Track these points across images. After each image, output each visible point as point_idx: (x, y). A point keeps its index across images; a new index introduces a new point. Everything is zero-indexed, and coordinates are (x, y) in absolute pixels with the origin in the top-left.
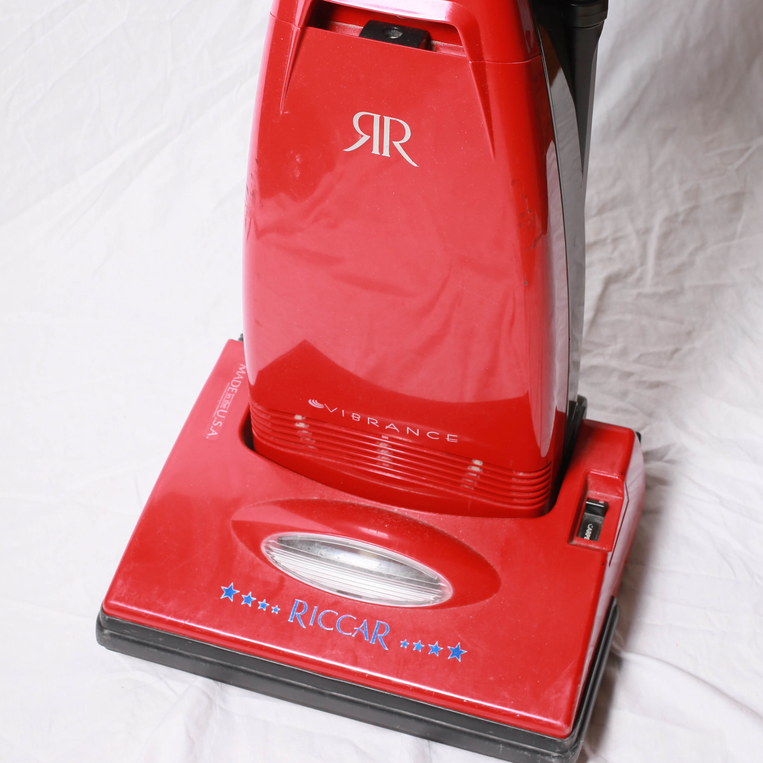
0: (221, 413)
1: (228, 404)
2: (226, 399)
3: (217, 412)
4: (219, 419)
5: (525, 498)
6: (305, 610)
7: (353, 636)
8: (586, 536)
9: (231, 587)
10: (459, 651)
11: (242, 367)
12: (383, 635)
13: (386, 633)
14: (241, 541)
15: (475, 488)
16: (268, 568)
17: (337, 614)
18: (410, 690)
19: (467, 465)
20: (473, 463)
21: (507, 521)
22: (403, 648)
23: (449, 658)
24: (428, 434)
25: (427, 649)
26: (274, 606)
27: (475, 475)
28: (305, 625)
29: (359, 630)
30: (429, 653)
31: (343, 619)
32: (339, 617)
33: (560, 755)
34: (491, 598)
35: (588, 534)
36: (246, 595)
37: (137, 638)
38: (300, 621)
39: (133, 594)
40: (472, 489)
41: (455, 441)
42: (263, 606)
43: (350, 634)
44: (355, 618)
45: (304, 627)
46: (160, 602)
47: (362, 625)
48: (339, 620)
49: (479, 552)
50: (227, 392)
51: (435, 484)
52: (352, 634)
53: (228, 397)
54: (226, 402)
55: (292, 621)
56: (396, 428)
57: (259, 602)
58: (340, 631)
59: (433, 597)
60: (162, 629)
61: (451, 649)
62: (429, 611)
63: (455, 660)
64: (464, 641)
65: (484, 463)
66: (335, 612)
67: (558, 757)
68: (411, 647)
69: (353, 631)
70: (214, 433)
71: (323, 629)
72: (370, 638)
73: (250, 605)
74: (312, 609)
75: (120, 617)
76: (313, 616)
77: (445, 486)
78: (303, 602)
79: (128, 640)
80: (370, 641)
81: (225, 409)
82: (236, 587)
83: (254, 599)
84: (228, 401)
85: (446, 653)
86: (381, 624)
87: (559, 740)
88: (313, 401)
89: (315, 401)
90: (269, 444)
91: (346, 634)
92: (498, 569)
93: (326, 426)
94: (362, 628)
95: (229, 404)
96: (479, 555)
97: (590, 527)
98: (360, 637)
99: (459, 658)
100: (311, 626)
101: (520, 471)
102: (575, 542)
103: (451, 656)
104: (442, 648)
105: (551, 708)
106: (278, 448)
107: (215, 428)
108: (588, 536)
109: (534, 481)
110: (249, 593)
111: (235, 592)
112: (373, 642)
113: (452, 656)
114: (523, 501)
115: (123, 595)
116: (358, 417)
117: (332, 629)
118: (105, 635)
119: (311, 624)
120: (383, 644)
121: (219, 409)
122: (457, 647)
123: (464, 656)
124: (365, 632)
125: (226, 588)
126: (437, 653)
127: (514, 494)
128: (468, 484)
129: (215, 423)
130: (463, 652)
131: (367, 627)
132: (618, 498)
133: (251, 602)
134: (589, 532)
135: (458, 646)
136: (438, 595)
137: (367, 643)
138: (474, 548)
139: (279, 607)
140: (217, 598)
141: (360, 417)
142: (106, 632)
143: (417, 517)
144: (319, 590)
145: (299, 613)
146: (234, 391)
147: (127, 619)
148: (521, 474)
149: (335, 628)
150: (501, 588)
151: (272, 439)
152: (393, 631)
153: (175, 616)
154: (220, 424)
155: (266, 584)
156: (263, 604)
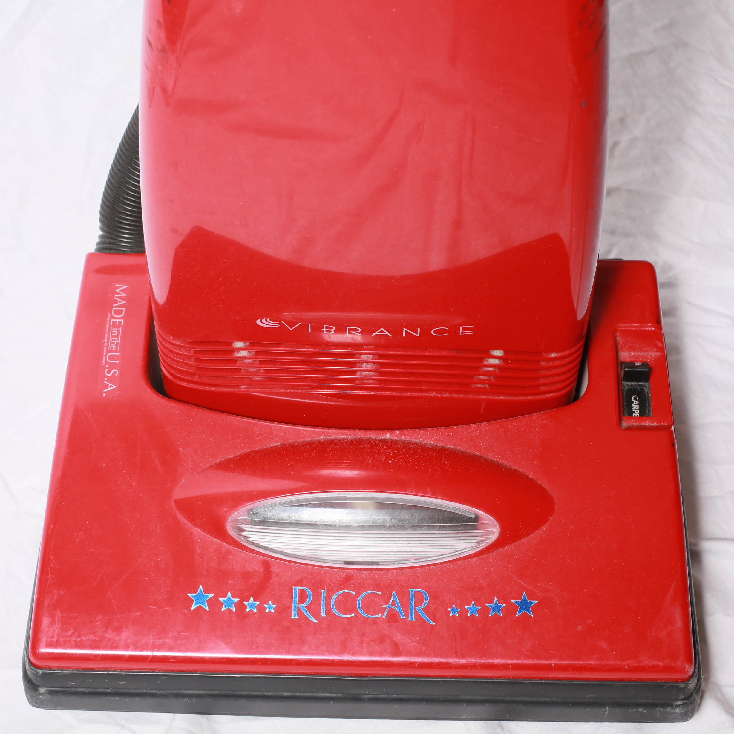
0: (111, 358)
1: (117, 343)
2: (113, 336)
3: (106, 357)
4: (112, 366)
5: (553, 383)
6: (310, 598)
7: (384, 617)
8: (634, 412)
9: (201, 591)
10: (527, 603)
11: (118, 288)
12: (422, 606)
13: (426, 602)
14: (195, 525)
15: (491, 385)
16: (244, 553)
17: (354, 593)
18: (478, 669)
19: (481, 360)
20: (492, 354)
21: (535, 416)
22: (454, 616)
23: (517, 615)
24: (432, 332)
25: (485, 611)
26: (267, 603)
27: (492, 369)
28: (316, 619)
29: (388, 607)
30: (490, 616)
31: (364, 598)
32: (357, 596)
33: (685, 701)
34: (548, 523)
35: (635, 409)
36: (225, 597)
37: (88, 688)
38: (308, 615)
39: (69, 634)
40: (487, 386)
41: (470, 332)
42: (252, 606)
43: (379, 615)
44: (380, 593)
45: (315, 621)
46: (109, 634)
47: (392, 599)
48: (360, 600)
49: (514, 467)
50: (110, 326)
51: (437, 391)
52: (382, 615)
53: (115, 333)
54: (114, 340)
55: (297, 617)
56: (387, 333)
57: (245, 603)
58: (365, 615)
59: (475, 541)
60: (121, 670)
61: (516, 602)
62: (473, 560)
63: (525, 617)
64: (530, 587)
65: (505, 352)
66: (351, 592)
67: (683, 705)
68: (463, 612)
69: (382, 611)
70: (112, 387)
71: (342, 618)
72: (407, 615)
73: (234, 609)
74: (320, 594)
75: (57, 667)
76: (323, 603)
77: (450, 392)
78: (304, 588)
79: (75, 693)
80: (408, 617)
81: (116, 351)
82: (207, 591)
83: (236, 600)
84: (116, 339)
85: (510, 610)
86: (416, 592)
87: (682, 685)
88: (264, 320)
89: (266, 320)
90: (192, 386)
91: (374, 617)
92: (544, 482)
93: (282, 349)
94: (393, 604)
95: (119, 342)
96: (515, 470)
97: (635, 399)
98: (393, 617)
99: (529, 612)
100: (324, 617)
101: (551, 352)
102: (625, 424)
103: (519, 613)
104: (504, 605)
105: (664, 648)
106: (207, 388)
107: (110, 379)
108: (637, 411)
109: (568, 360)
110: (227, 593)
111: (207, 596)
112: (413, 619)
113: (520, 611)
114: (553, 387)
115: (55, 639)
116: (332, 328)
117: (353, 615)
118: (43, 694)
119: (323, 615)
120: (425, 617)
121: (108, 352)
122: (522, 598)
123: (535, 609)
124: (399, 608)
125: (194, 595)
126: (500, 613)
127: (542, 381)
128: (482, 382)
129: (109, 372)
130: (532, 603)
131: (398, 600)
132: (658, 354)
133: (233, 605)
134: (636, 406)
135: (524, 597)
136: (481, 536)
137: (405, 621)
138: (506, 463)
139: (273, 603)
140: (186, 611)
141: (334, 328)
142: (42, 690)
143: (419, 438)
144: (321, 566)
145: (304, 605)
146: (120, 322)
147: (68, 668)
148: (553, 355)
149: (357, 612)
150: (556, 507)
151: (196, 378)
152: (434, 597)
153: (136, 649)
154: (115, 373)
155: (246, 575)
156: (251, 605)
